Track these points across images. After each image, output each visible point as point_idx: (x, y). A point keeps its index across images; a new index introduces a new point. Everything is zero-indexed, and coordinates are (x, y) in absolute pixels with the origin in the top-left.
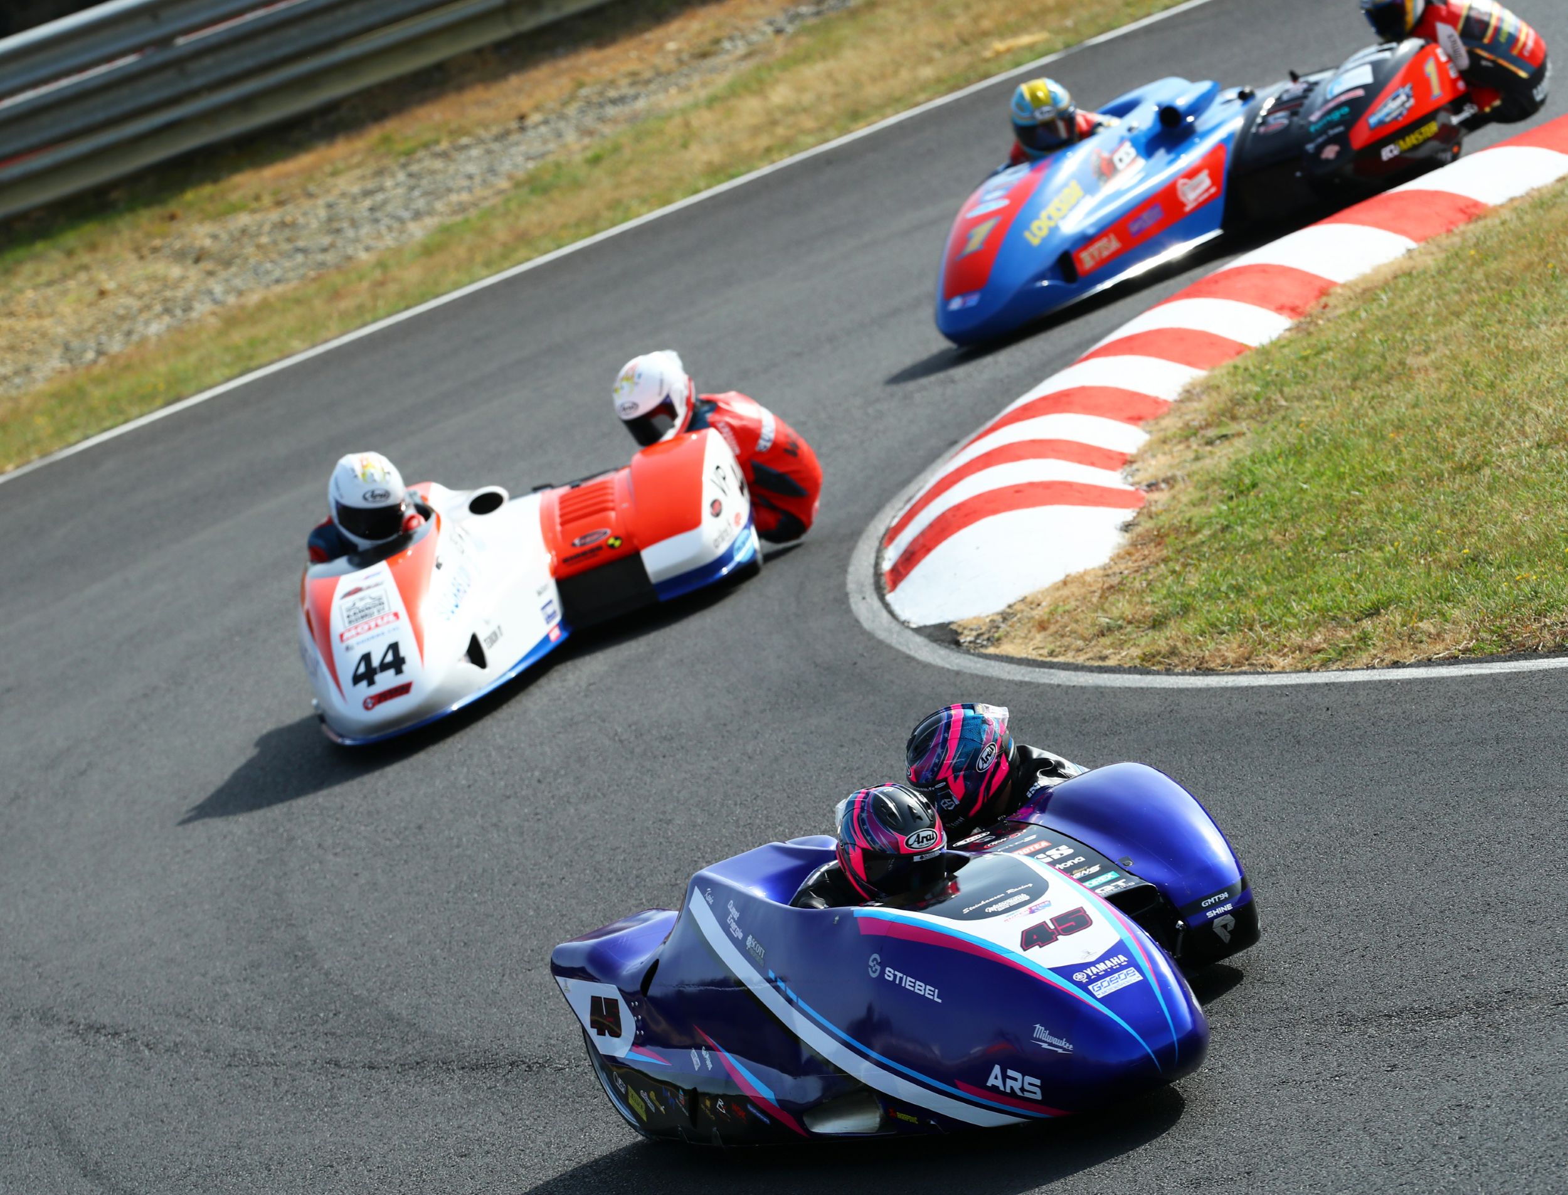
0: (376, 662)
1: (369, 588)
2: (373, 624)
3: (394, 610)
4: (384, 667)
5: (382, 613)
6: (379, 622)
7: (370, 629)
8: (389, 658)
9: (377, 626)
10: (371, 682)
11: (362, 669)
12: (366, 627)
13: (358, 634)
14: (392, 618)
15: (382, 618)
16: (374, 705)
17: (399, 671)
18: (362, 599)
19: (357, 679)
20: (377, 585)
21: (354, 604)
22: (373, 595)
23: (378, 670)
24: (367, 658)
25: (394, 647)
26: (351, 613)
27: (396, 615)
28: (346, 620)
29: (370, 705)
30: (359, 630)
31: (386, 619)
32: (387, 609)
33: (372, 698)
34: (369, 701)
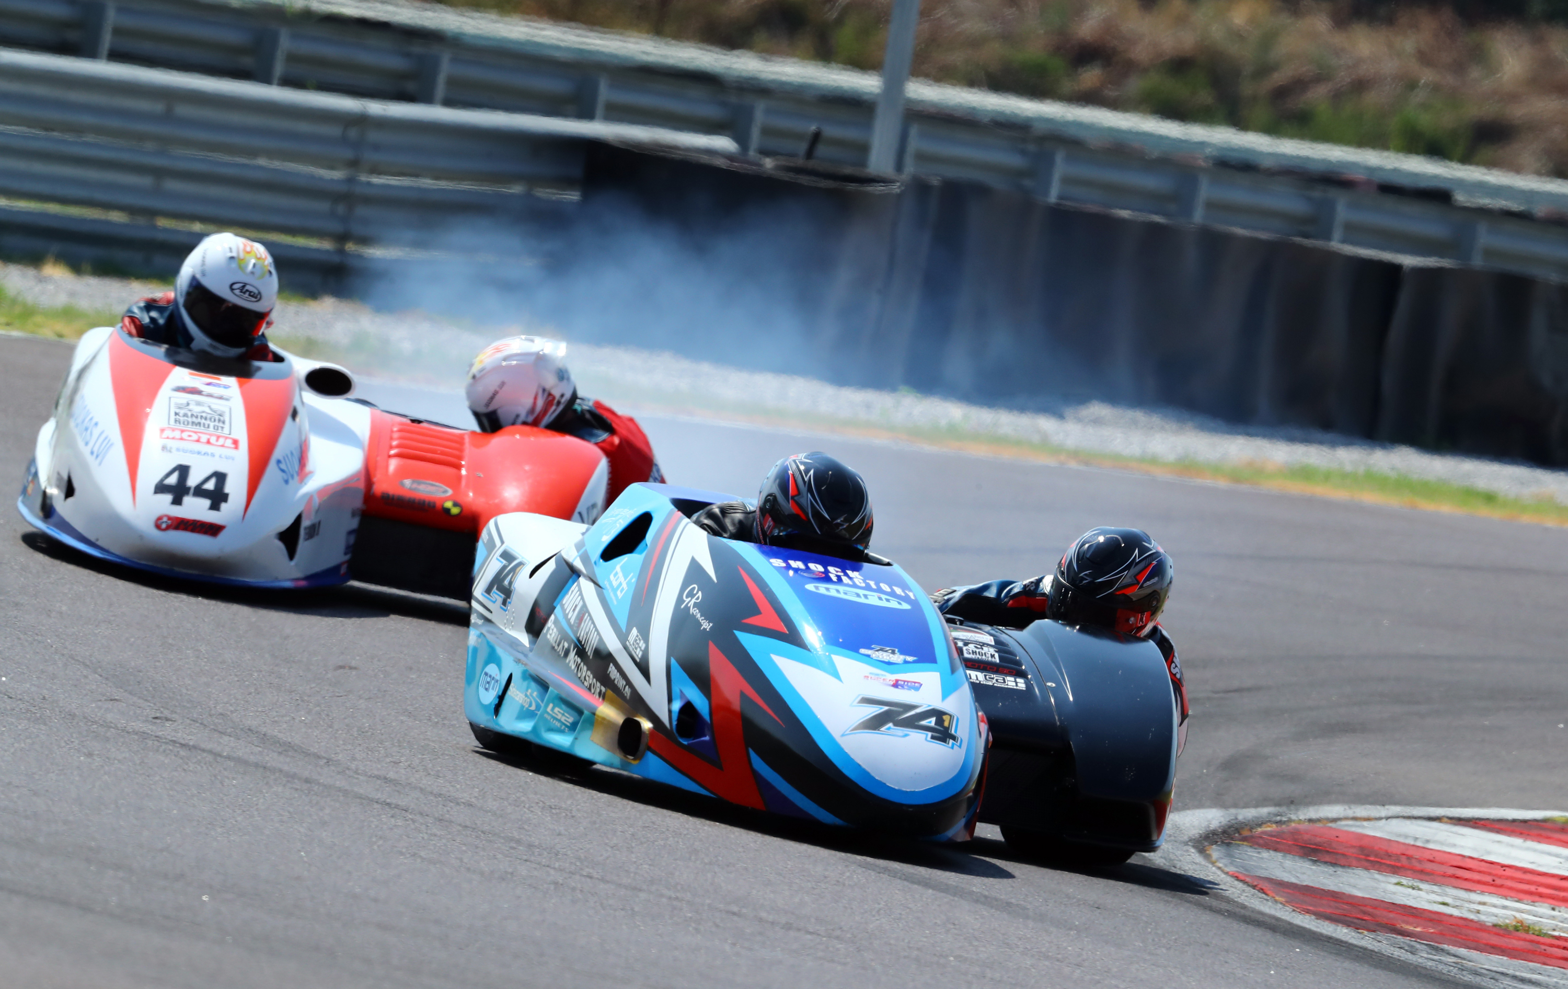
0: (192, 482)
1: (210, 395)
2: (204, 438)
3: (234, 436)
4: (199, 492)
5: (219, 432)
6: (213, 440)
7: (198, 441)
8: (210, 485)
9: (208, 442)
10: (177, 501)
11: (173, 480)
12: (195, 437)
13: (182, 439)
14: (229, 443)
15: (218, 437)
16: (168, 528)
17: (215, 507)
18: (198, 404)
19: (161, 488)
20: (221, 398)
21: (188, 404)
22: (213, 407)
23: (192, 491)
24: (183, 471)
25: (221, 477)
26: (182, 412)
27: (236, 442)
28: (173, 417)
29: (164, 526)
30: (185, 435)
31: (221, 441)
32: (226, 431)
33: (170, 518)
34: (165, 519)
